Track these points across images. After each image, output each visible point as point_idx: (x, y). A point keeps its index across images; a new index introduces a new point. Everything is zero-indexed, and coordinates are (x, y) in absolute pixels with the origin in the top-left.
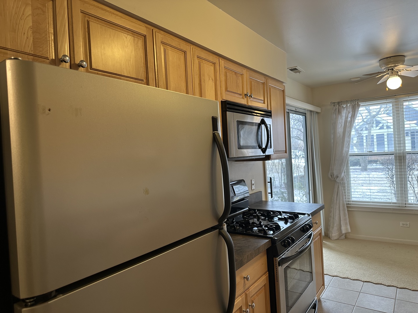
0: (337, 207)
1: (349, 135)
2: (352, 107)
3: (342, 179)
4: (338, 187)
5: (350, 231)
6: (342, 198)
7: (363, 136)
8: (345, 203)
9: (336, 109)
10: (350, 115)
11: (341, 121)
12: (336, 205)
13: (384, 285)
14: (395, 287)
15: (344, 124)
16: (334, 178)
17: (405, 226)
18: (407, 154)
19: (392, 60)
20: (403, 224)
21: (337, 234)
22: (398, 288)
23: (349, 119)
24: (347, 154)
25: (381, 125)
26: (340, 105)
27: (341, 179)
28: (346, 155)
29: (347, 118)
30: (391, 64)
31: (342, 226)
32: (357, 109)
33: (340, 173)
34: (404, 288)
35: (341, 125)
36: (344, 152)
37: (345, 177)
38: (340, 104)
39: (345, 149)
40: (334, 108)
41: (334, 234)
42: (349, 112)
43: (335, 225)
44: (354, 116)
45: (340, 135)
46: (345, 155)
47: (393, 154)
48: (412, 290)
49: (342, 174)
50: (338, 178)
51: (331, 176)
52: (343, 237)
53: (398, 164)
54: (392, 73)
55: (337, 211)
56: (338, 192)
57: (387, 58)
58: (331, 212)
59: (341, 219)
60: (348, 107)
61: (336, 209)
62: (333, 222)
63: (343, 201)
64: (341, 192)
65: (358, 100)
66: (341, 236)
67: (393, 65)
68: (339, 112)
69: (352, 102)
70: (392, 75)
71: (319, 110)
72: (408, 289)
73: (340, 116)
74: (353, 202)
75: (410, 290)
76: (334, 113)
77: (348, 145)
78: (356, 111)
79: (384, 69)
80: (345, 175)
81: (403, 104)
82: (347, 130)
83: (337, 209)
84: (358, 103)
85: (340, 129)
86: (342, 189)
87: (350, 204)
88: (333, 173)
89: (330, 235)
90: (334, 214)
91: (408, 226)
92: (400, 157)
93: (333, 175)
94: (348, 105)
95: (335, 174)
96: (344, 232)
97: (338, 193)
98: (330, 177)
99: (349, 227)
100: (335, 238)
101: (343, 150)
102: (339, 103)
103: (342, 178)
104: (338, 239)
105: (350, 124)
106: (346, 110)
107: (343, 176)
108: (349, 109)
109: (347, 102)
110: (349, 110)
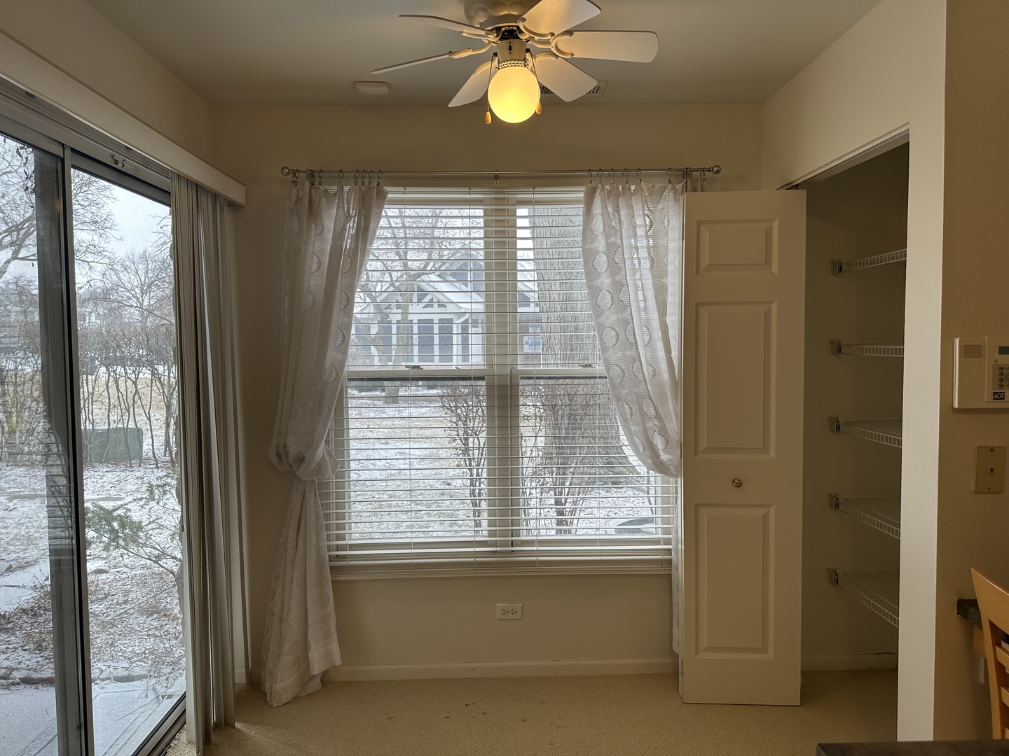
0: (296, 574)
1: (347, 304)
2: (357, 195)
3: (320, 468)
4: (304, 498)
5: (338, 662)
6: (314, 539)
7: (391, 321)
8: (326, 555)
9: (299, 199)
10: (351, 227)
11: (317, 245)
12: (293, 566)
15: (330, 261)
16: (290, 465)
17: (510, 616)
18: (523, 378)
20: (505, 612)
21: (293, 678)
23: (348, 243)
24: (338, 375)
25: (427, 299)
26: (317, 184)
27: (312, 467)
28: (336, 379)
29: (339, 235)
31: (313, 646)
32: (374, 209)
33: (313, 446)
35: (320, 263)
36: (328, 364)
37: (327, 459)
38: (317, 180)
39: (331, 355)
40: (294, 191)
41: (282, 683)
42: (348, 217)
43: (287, 646)
44: (364, 233)
45: (314, 301)
46: (332, 379)
47: (482, 378)
49: (317, 449)
50: (303, 467)
51: (278, 455)
52: (317, 683)
53: (496, 412)
54: (510, 48)
55: (296, 591)
56: (303, 516)
58: (274, 596)
59: (310, 621)
60: (345, 195)
61: (292, 582)
62: (280, 633)
63: (319, 550)
64: (313, 517)
65: (380, 175)
66: (307, 682)
68: (313, 212)
69: (359, 180)
70: (510, 58)
71: (235, 193)
73: (316, 230)
74: (353, 547)
76: (292, 211)
77: (343, 342)
78: (373, 215)
80: (329, 453)
81: (515, 211)
82: (341, 281)
83: (295, 583)
84: (378, 185)
85: (315, 280)
86: (316, 503)
87: (344, 557)
88: (285, 445)
89: (267, 686)
90: (283, 601)
91: (518, 616)
92: (502, 387)
93: (287, 453)
94: (346, 189)
95: (293, 449)
96: (317, 668)
97: (303, 521)
98: (274, 460)
99: (335, 647)
100: (285, 698)
101: (325, 357)
102: (312, 175)
103: (319, 463)
104: (296, 699)
105: (352, 263)
106: (338, 207)
107: (323, 456)
108: (349, 204)
109: (340, 175)
110: (348, 211)
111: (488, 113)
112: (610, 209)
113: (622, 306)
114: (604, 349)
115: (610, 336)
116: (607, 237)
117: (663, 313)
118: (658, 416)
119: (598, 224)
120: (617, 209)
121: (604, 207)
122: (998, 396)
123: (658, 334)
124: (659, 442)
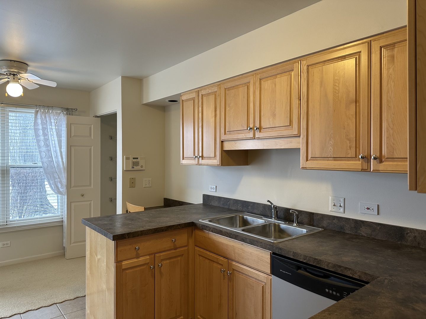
13: (5, 318)
14: (18, 314)
17: (6, 246)
18: (11, 168)
19: (15, 64)
20: (4, 245)
22: (21, 315)
30: (15, 69)
34: (27, 311)
48: (36, 310)
54: (14, 78)
57: (11, 61)
67: (16, 71)
70: (13, 80)
72: (31, 310)
75: (33, 310)
79: (5, 72)
91: (9, 245)
92: (3, 170)
111: (6, 93)
112: (43, 117)
113: (47, 146)
114: (41, 158)
115: (44, 154)
116: (42, 125)
117: (60, 148)
118: (59, 178)
119: (39, 121)
120: (45, 117)
121: (41, 116)
122: (133, 167)
123: (59, 154)
124: (59, 186)
